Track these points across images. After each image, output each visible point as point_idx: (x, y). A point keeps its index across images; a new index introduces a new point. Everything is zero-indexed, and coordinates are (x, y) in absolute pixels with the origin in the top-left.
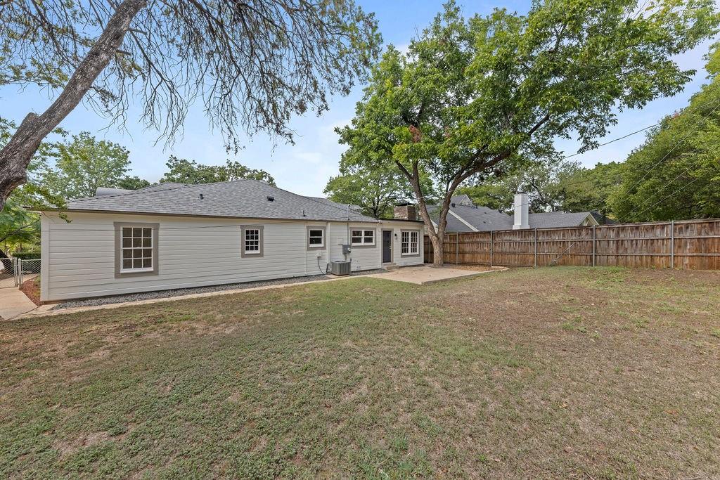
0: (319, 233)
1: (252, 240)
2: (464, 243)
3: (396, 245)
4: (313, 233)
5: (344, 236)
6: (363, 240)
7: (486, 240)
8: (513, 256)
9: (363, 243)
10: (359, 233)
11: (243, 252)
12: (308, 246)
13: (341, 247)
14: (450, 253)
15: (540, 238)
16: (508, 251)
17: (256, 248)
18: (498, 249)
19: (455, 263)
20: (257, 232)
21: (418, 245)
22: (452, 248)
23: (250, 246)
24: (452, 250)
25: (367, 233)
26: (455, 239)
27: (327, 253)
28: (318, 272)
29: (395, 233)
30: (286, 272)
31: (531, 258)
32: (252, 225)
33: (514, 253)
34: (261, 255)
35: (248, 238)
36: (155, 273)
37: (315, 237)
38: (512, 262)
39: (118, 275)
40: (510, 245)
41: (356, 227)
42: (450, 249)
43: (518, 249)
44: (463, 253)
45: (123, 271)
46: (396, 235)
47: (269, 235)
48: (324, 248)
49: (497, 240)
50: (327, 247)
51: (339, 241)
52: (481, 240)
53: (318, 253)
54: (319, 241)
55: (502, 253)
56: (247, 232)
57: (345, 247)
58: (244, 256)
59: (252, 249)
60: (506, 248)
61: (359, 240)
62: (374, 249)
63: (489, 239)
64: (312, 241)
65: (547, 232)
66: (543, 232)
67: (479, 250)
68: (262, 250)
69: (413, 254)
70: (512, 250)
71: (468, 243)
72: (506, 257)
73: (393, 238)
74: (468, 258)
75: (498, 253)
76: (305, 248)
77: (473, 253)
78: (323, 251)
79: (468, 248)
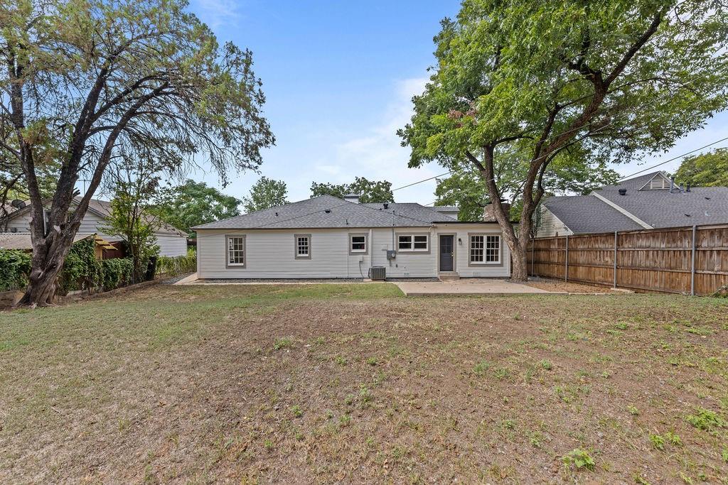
0: (362, 239)
1: (303, 246)
2: (576, 250)
3: (462, 252)
4: (355, 239)
5: (389, 241)
6: (413, 246)
7: (608, 246)
8: (652, 273)
9: (412, 249)
10: (408, 239)
11: (296, 255)
12: (350, 251)
13: (386, 252)
14: (558, 264)
15: (705, 244)
16: (643, 265)
17: (307, 253)
18: (627, 261)
19: (563, 280)
20: (306, 239)
21: (500, 252)
22: (561, 258)
23: (302, 250)
24: (560, 261)
25: (417, 239)
26: (564, 245)
27: (368, 258)
28: (360, 276)
29: (458, 237)
30: (329, 273)
31: (685, 278)
32: (303, 233)
33: (654, 269)
34: (309, 258)
35: (300, 244)
36: (244, 267)
37: (358, 243)
38: (650, 283)
39: (228, 267)
40: (648, 256)
41: (405, 233)
42: (558, 259)
43: (662, 262)
44: (576, 265)
45: (230, 264)
46: (460, 240)
47: (316, 241)
48: (366, 253)
49: (626, 246)
50: (370, 252)
51: (383, 247)
52: (601, 246)
53: (360, 258)
54: (362, 247)
55: (634, 268)
56: (300, 239)
57: (389, 253)
58: (297, 258)
59: (303, 253)
60: (641, 258)
61: (408, 246)
62: (428, 256)
63: (611, 245)
64: (355, 247)
65: (721, 231)
66: (712, 232)
67: (597, 261)
68: (310, 254)
69: (490, 262)
70: (649, 263)
71: (583, 250)
72: (639, 274)
73: (456, 244)
74: (581, 273)
75: (628, 268)
76: (347, 253)
77: (590, 266)
78: (365, 256)
79: (582, 258)
